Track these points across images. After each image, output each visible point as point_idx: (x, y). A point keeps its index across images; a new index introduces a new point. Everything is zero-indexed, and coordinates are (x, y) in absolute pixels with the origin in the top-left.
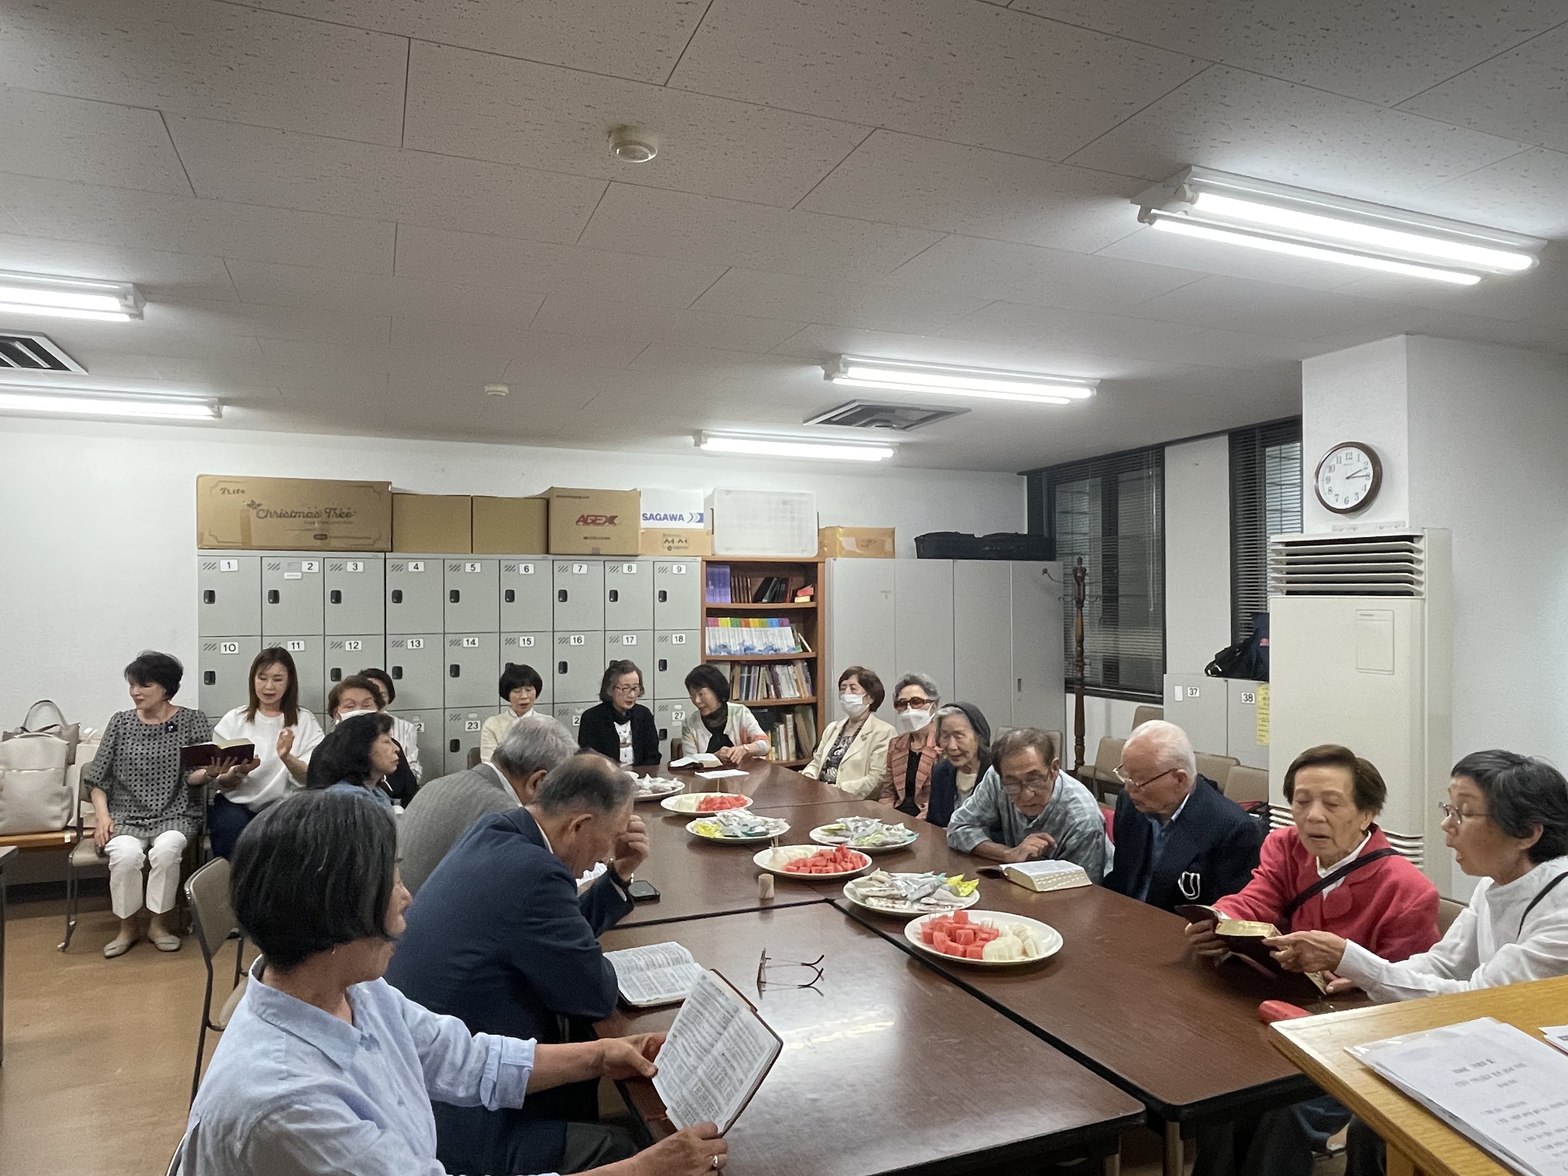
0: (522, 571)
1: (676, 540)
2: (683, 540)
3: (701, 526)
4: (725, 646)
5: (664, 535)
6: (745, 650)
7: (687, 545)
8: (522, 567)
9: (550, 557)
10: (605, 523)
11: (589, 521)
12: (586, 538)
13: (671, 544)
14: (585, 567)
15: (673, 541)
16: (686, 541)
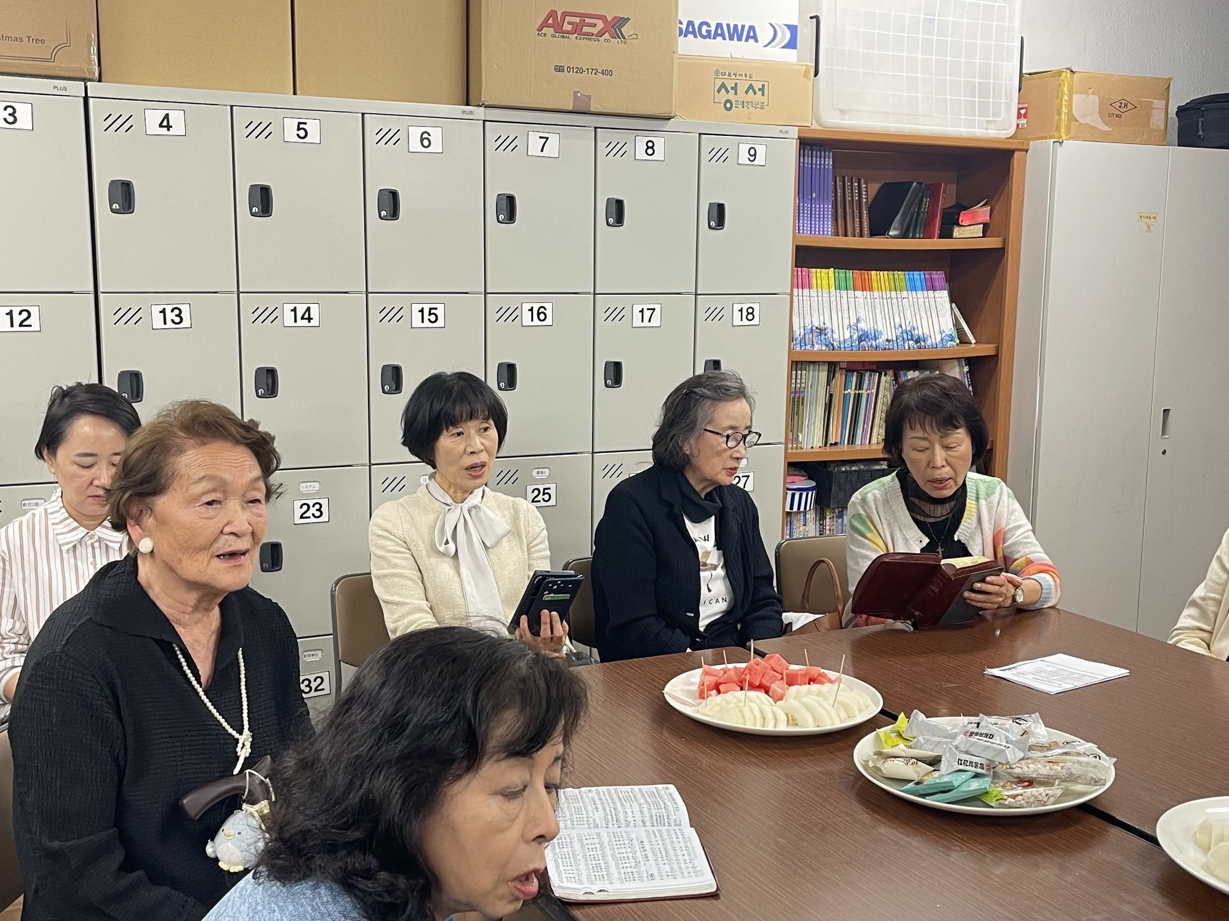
0: (415, 145)
1: (743, 87)
2: (757, 86)
3: (791, 55)
4: (821, 331)
5: (717, 72)
6: (860, 339)
7: (764, 99)
8: (415, 133)
9: (480, 113)
10: (600, 34)
11: (567, 27)
12: (559, 69)
13: (731, 96)
14: (554, 139)
15: (735, 88)
16: (762, 90)
